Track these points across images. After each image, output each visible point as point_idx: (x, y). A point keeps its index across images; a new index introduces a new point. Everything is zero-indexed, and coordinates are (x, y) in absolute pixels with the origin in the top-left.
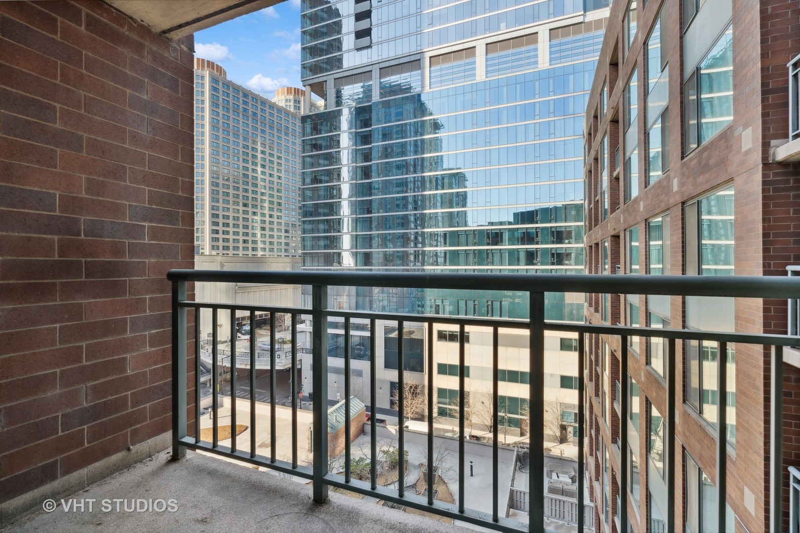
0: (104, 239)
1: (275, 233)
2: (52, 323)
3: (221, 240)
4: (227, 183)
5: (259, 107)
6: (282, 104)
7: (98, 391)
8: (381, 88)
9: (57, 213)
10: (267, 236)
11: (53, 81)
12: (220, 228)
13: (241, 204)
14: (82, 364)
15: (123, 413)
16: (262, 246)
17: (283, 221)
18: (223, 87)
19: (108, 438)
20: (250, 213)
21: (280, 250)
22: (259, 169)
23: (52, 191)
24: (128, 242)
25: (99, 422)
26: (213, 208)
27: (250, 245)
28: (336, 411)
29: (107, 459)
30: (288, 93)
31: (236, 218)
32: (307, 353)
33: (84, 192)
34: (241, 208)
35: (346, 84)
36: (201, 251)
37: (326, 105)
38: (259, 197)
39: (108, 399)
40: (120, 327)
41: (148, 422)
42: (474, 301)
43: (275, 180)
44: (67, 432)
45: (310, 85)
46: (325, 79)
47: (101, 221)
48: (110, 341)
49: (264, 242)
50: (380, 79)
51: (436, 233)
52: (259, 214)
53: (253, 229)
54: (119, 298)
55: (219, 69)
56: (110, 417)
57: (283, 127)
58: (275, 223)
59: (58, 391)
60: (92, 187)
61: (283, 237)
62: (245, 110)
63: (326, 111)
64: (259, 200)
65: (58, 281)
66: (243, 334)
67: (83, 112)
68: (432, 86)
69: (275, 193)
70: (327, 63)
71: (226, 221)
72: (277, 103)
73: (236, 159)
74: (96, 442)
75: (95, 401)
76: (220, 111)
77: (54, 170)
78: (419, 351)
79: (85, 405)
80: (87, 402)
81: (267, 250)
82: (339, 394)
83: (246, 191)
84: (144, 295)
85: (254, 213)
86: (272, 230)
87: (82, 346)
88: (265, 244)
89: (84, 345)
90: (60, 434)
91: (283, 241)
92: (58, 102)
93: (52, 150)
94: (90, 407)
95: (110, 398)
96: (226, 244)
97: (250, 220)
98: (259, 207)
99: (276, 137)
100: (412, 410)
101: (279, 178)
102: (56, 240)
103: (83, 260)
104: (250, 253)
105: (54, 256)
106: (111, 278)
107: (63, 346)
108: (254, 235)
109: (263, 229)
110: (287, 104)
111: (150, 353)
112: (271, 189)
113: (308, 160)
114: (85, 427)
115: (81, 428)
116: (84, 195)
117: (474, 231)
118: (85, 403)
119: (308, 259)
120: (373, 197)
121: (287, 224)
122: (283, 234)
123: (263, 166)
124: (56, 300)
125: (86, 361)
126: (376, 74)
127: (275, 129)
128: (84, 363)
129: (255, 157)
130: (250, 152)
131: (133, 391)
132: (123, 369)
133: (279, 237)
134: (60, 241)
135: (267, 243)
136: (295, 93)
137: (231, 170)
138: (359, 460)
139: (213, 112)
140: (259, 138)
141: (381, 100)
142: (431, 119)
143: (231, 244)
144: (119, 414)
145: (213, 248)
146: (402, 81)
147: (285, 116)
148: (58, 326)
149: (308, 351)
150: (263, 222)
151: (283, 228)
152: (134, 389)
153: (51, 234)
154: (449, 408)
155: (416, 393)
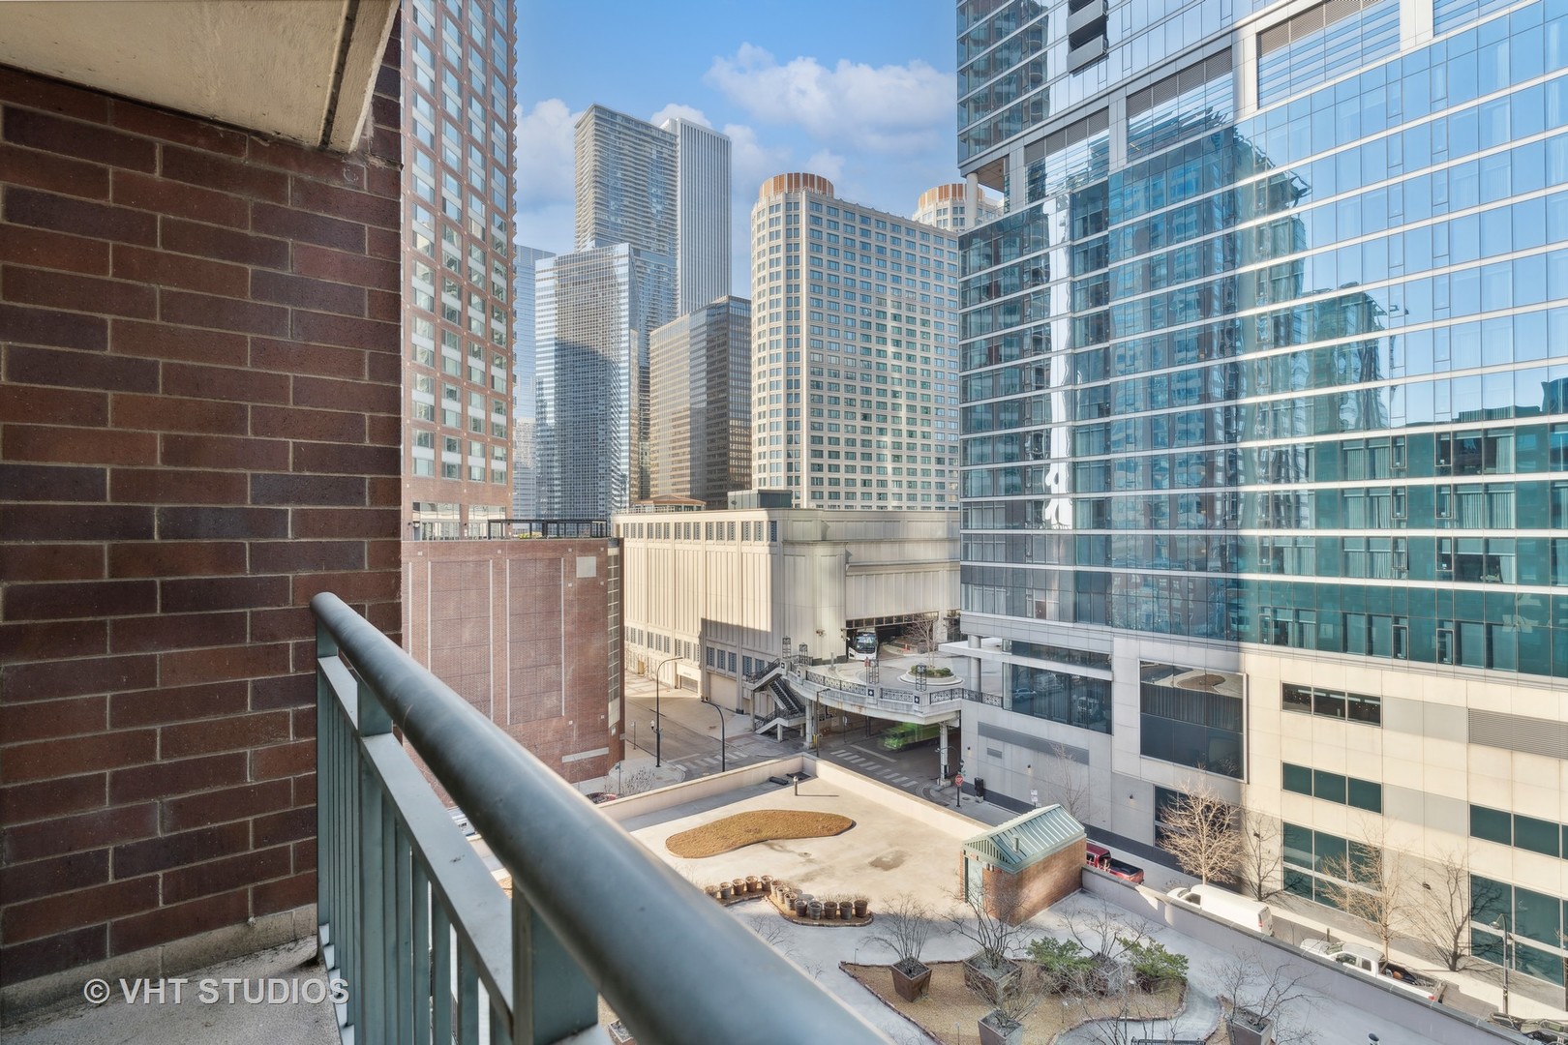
0: (200, 541)
1: (919, 466)
2: (98, 691)
3: (826, 482)
4: (835, 381)
5: (889, 234)
6: (931, 220)
7: (183, 813)
8: (1129, 139)
9: (109, 502)
10: (905, 471)
11: (101, 277)
12: (825, 461)
13: (859, 417)
14: (153, 763)
15: (238, 855)
16: (896, 490)
17: (931, 442)
18: (829, 213)
19: (205, 897)
20: (874, 431)
21: (926, 497)
22: (890, 349)
23: (97, 466)
24: (251, 544)
25: (187, 866)
26: (813, 427)
27: (874, 490)
28: (1018, 829)
29: (203, 934)
30: (940, 198)
31: (851, 442)
32: (971, 699)
33: (159, 462)
34: (859, 423)
35: (1051, 151)
36: (794, 502)
37: (1007, 205)
38: (889, 400)
39: (205, 827)
40: (233, 697)
41: (292, 875)
42: (1397, 620)
43: (918, 366)
44: (124, 880)
45: (976, 172)
46: (1005, 151)
47: (193, 509)
48: (211, 723)
49: (899, 483)
50: (1128, 119)
51: (1284, 449)
52: (889, 432)
53: (879, 460)
54: (230, 646)
55: (823, 183)
56: (211, 861)
57: (932, 264)
58: (919, 447)
59: (107, 807)
60: (176, 451)
61: (933, 473)
62: (864, 245)
63: (1008, 215)
64: (889, 406)
65: (109, 619)
66: (859, 651)
67: (158, 321)
68: (1263, 101)
69: (919, 390)
70: (1008, 119)
71: (834, 448)
72: (921, 222)
73: (850, 335)
74: (181, 903)
75: (178, 829)
76: (825, 256)
77: (102, 429)
78: (1230, 727)
79: (160, 834)
80: (163, 830)
81: (904, 497)
82: (1035, 793)
83: (867, 391)
84: (284, 638)
85: (882, 431)
86: (912, 459)
87: (154, 731)
88: (900, 486)
89: (158, 732)
90: (111, 881)
91: (934, 479)
92: (109, 312)
93: (98, 396)
94: (169, 839)
95: (210, 826)
96: (834, 489)
97: (874, 444)
98: (889, 419)
99: (919, 285)
100: (1211, 862)
101: (926, 360)
102: (106, 548)
103: (158, 580)
104: (875, 503)
105: (100, 575)
106: (213, 609)
107: (117, 731)
108: (881, 470)
109: (897, 458)
110: (942, 218)
111: (296, 747)
112: (911, 383)
113: (974, 319)
114: (160, 874)
115: (150, 874)
116: (159, 465)
117: (1395, 439)
118: (159, 832)
119: (974, 514)
120: (1112, 380)
121: (941, 448)
122: (933, 467)
123: (897, 343)
124: (104, 652)
125: (162, 758)
126: (1118, 108)
127: (918, 271)
128: (158, 760)
129: (882, 327)
130: (874, 320)
131: (258, 816)
132: (240, 776)
133: (925, 472)
134: (113, 549)
135: (905, 484)
136: (954, 194)
137: (842, 356)
138: (1065, 946)
139: (812, 259)
140: (889, 291)
141: (1130, 165)
142: (1263, 181)
143: (842, 489)
144: (229, 857)
145: (814, 495)
146: (1182, 112)
147: (935, 243)
148: (108, 695)
149: (973, 696)
150: (897, 446)
151: (933, 455)
152: (260, 812)
153: (94, 537)
154: (1317, 879)
155: (1222, 825)
